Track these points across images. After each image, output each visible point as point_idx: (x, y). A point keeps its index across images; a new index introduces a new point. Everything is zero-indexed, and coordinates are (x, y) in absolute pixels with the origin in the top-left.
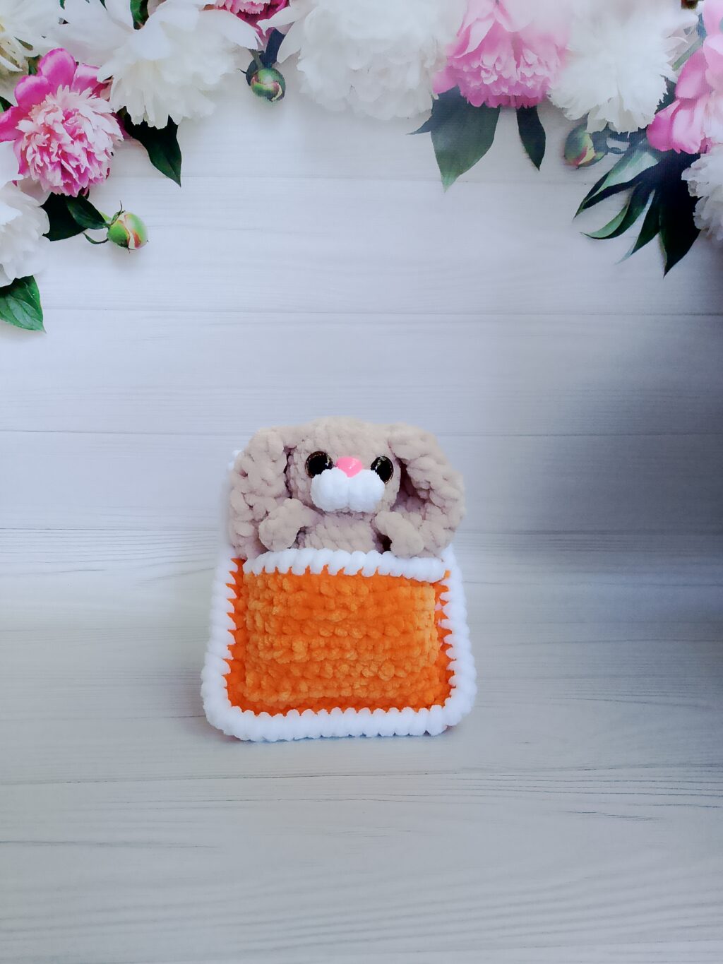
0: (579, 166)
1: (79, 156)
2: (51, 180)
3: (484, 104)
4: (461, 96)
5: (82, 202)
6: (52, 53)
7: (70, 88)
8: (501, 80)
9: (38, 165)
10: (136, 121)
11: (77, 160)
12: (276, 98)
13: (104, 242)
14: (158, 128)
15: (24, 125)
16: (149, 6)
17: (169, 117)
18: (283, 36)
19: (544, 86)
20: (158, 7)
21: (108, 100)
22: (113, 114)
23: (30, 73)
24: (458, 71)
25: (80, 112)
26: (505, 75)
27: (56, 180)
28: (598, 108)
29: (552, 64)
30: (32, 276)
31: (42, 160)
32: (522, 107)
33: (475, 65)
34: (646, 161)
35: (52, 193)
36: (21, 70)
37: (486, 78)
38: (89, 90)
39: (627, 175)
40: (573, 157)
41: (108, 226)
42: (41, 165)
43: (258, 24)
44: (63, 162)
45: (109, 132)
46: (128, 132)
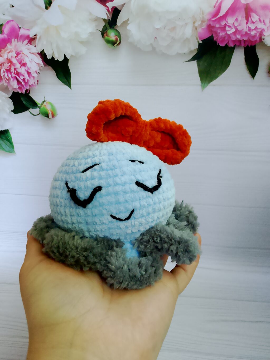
1: (24, 74)
2: (12, 85)
3: (226, 45)
4: (214, 41)
5: (27, 95)
6: (8, 22)
7: (18, 40)
8: (237, 32)
9: (6, 78)
10: (49, 57)
11: (23, 76)
12: (116, 44)
13: (38, 115)
14: (60, 60)
17: (64, 55)
18: (120, 11)
21: (35, 46)
22: (38, 53)
24: (214, 27)
25: (23, 52)
26: (239, 28)
27: (14, 85)
30: (8, 130)
31: (8, 76)
32: (248, 46)
33: (223, 23)
35: (13, 92)
37: (229, 30)
41: (39, 107)
42: (8, 78)
43: (107, 5)
44: (17, 77)
45: (37, 62)
46: (45, 63)
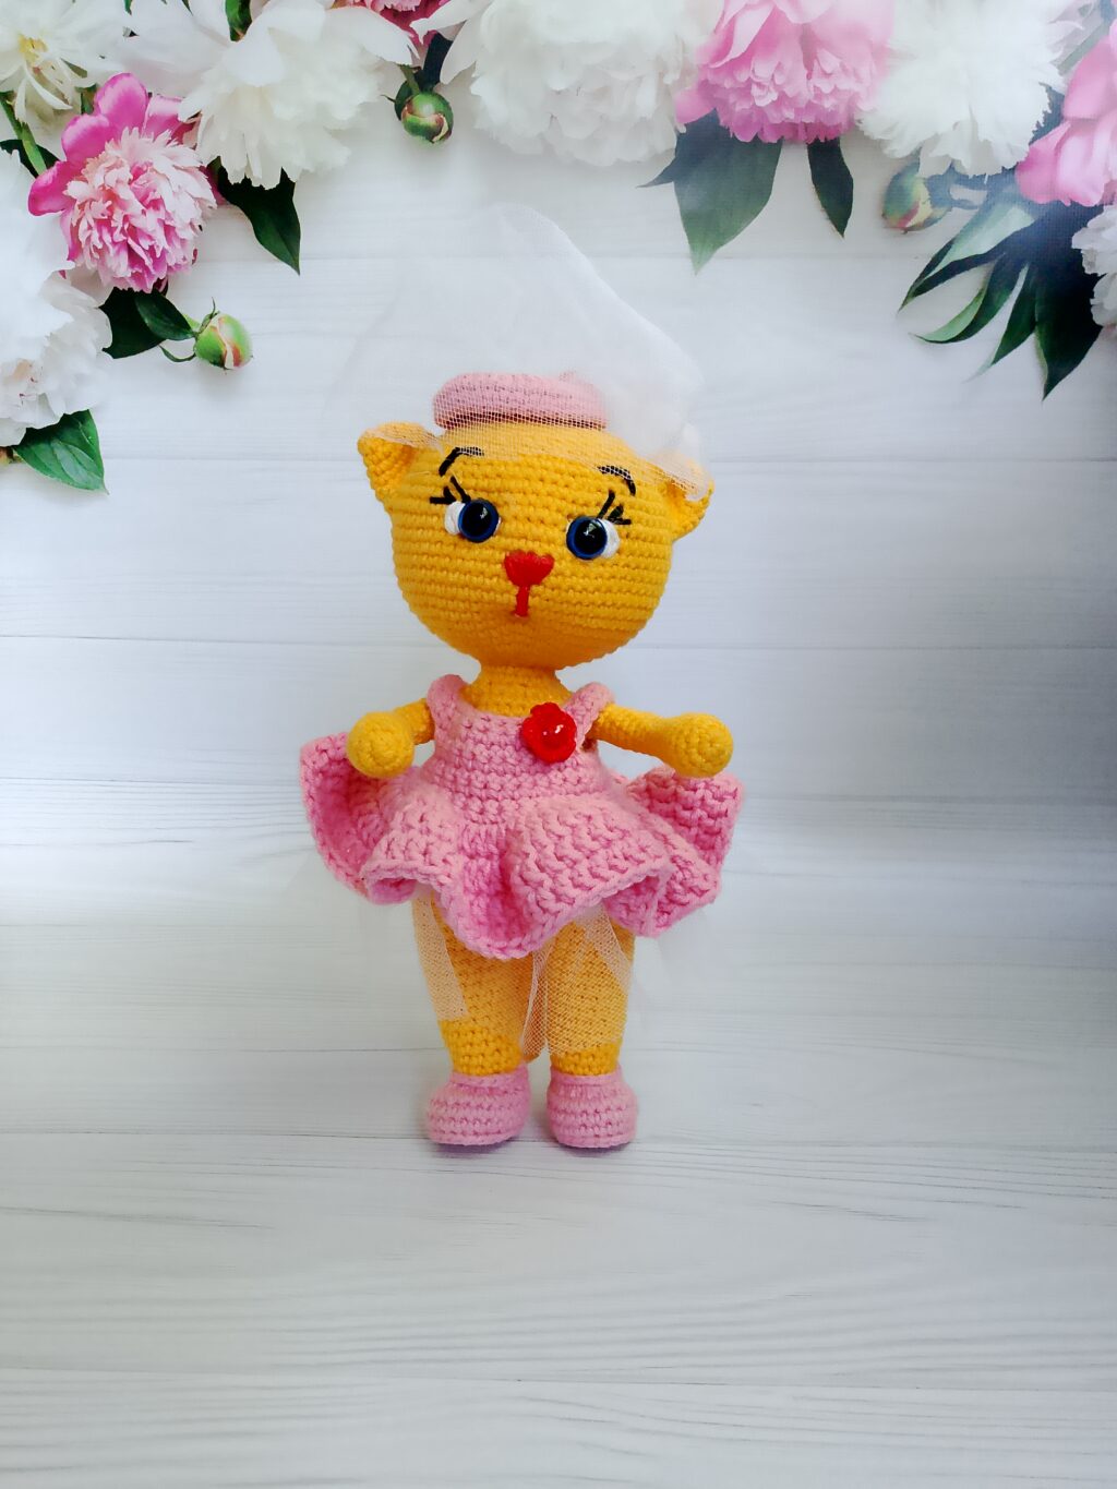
0: (906, 230)
1: (154, 231)
2: (113, 268)
3: (756, 137)
4: (720, 127)
5: (158, 299)
6: (115, 80)
7: (140, 131)
8: (783, 99)
9: (95, 248)
10: (234, 178)
11: (150, 238)
12: (439, 137)
13: (189, 359)
14: (267, 189)
15: (75, 189)
16: (252, 5)
17: (282, 170)
18: (450, 43)
19: (851, 107)
20: (265, 7)
21: (194, 148)
22: (201, 169)
23: (83, 111)
24: (716, 87)
25: (155, 166)
26: (790, 91)
27: (120, 269)
28: (936, 138)
29: (864, 72)
30: (88, 411)
31: (101, 239)
32: (817, 140)
33: (742, 77)
34: (1014, 221)
35: (115, 288)
36: (70, 107)
38: (167, 134)
39: (983, 243)
40: (897, 213)
41: (195, 336)
42: (100, 246)
43: (411, 26)
44: (131, 242)
45: (195, 196)
46: (223, 196)
